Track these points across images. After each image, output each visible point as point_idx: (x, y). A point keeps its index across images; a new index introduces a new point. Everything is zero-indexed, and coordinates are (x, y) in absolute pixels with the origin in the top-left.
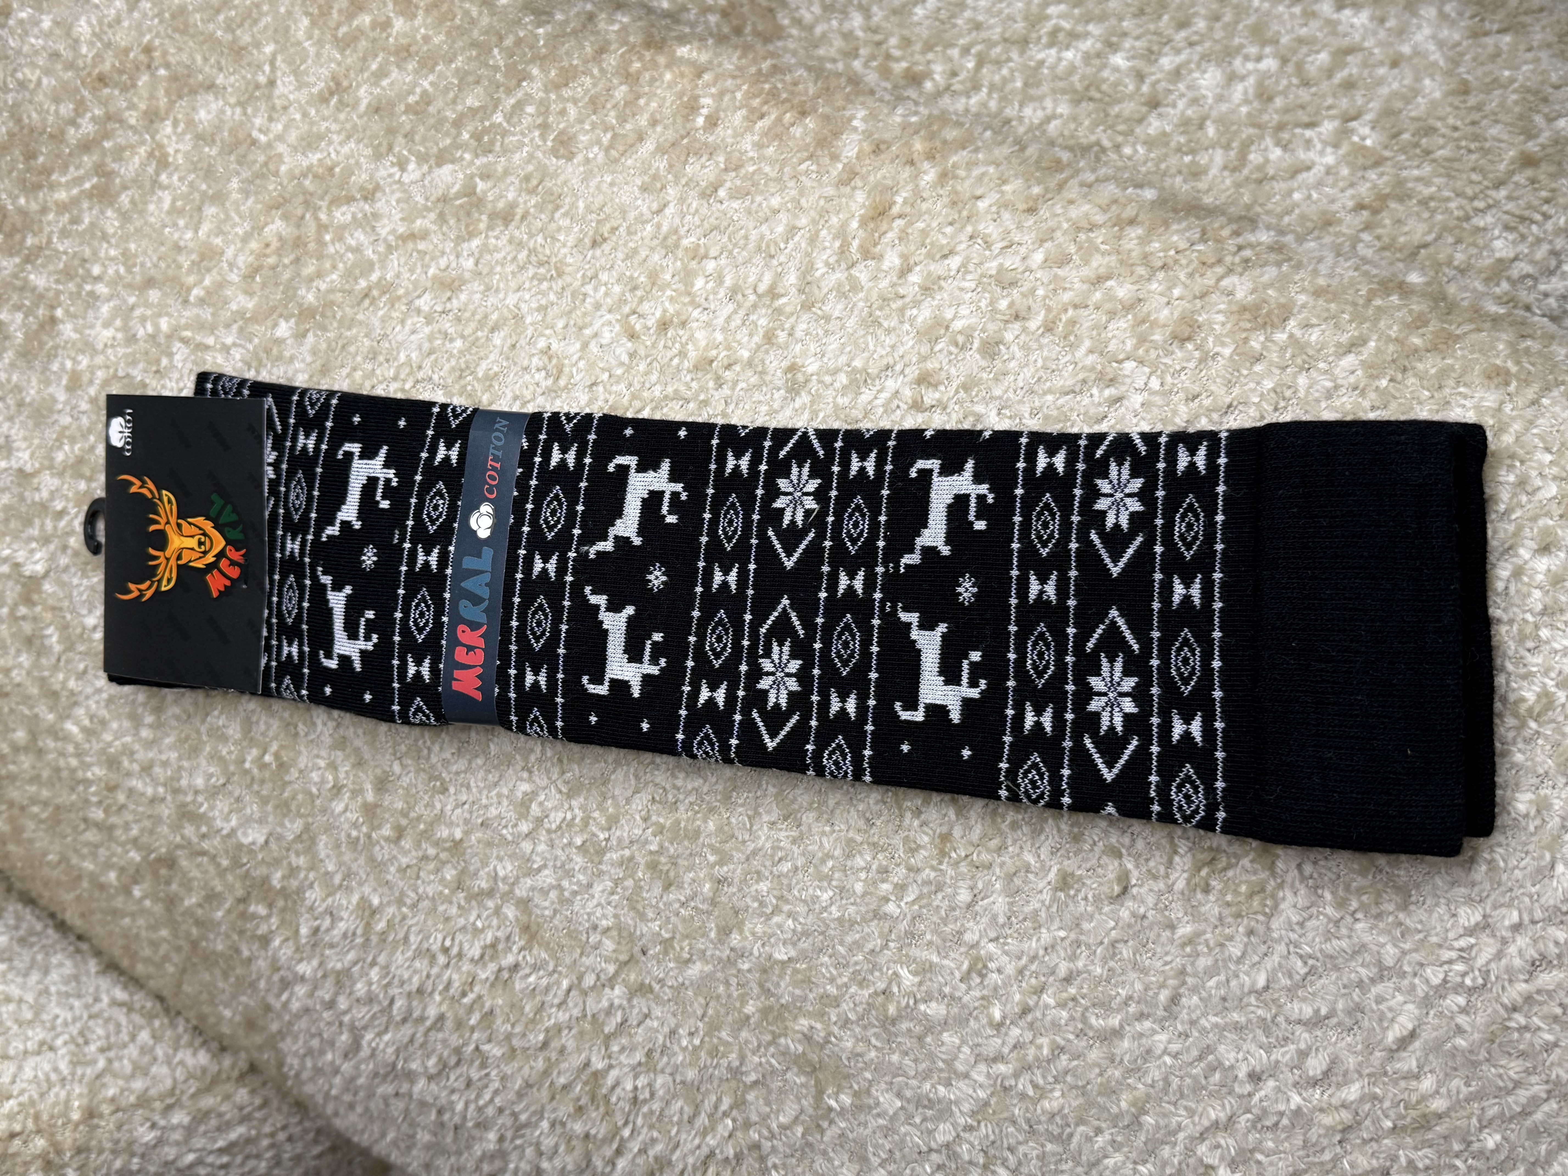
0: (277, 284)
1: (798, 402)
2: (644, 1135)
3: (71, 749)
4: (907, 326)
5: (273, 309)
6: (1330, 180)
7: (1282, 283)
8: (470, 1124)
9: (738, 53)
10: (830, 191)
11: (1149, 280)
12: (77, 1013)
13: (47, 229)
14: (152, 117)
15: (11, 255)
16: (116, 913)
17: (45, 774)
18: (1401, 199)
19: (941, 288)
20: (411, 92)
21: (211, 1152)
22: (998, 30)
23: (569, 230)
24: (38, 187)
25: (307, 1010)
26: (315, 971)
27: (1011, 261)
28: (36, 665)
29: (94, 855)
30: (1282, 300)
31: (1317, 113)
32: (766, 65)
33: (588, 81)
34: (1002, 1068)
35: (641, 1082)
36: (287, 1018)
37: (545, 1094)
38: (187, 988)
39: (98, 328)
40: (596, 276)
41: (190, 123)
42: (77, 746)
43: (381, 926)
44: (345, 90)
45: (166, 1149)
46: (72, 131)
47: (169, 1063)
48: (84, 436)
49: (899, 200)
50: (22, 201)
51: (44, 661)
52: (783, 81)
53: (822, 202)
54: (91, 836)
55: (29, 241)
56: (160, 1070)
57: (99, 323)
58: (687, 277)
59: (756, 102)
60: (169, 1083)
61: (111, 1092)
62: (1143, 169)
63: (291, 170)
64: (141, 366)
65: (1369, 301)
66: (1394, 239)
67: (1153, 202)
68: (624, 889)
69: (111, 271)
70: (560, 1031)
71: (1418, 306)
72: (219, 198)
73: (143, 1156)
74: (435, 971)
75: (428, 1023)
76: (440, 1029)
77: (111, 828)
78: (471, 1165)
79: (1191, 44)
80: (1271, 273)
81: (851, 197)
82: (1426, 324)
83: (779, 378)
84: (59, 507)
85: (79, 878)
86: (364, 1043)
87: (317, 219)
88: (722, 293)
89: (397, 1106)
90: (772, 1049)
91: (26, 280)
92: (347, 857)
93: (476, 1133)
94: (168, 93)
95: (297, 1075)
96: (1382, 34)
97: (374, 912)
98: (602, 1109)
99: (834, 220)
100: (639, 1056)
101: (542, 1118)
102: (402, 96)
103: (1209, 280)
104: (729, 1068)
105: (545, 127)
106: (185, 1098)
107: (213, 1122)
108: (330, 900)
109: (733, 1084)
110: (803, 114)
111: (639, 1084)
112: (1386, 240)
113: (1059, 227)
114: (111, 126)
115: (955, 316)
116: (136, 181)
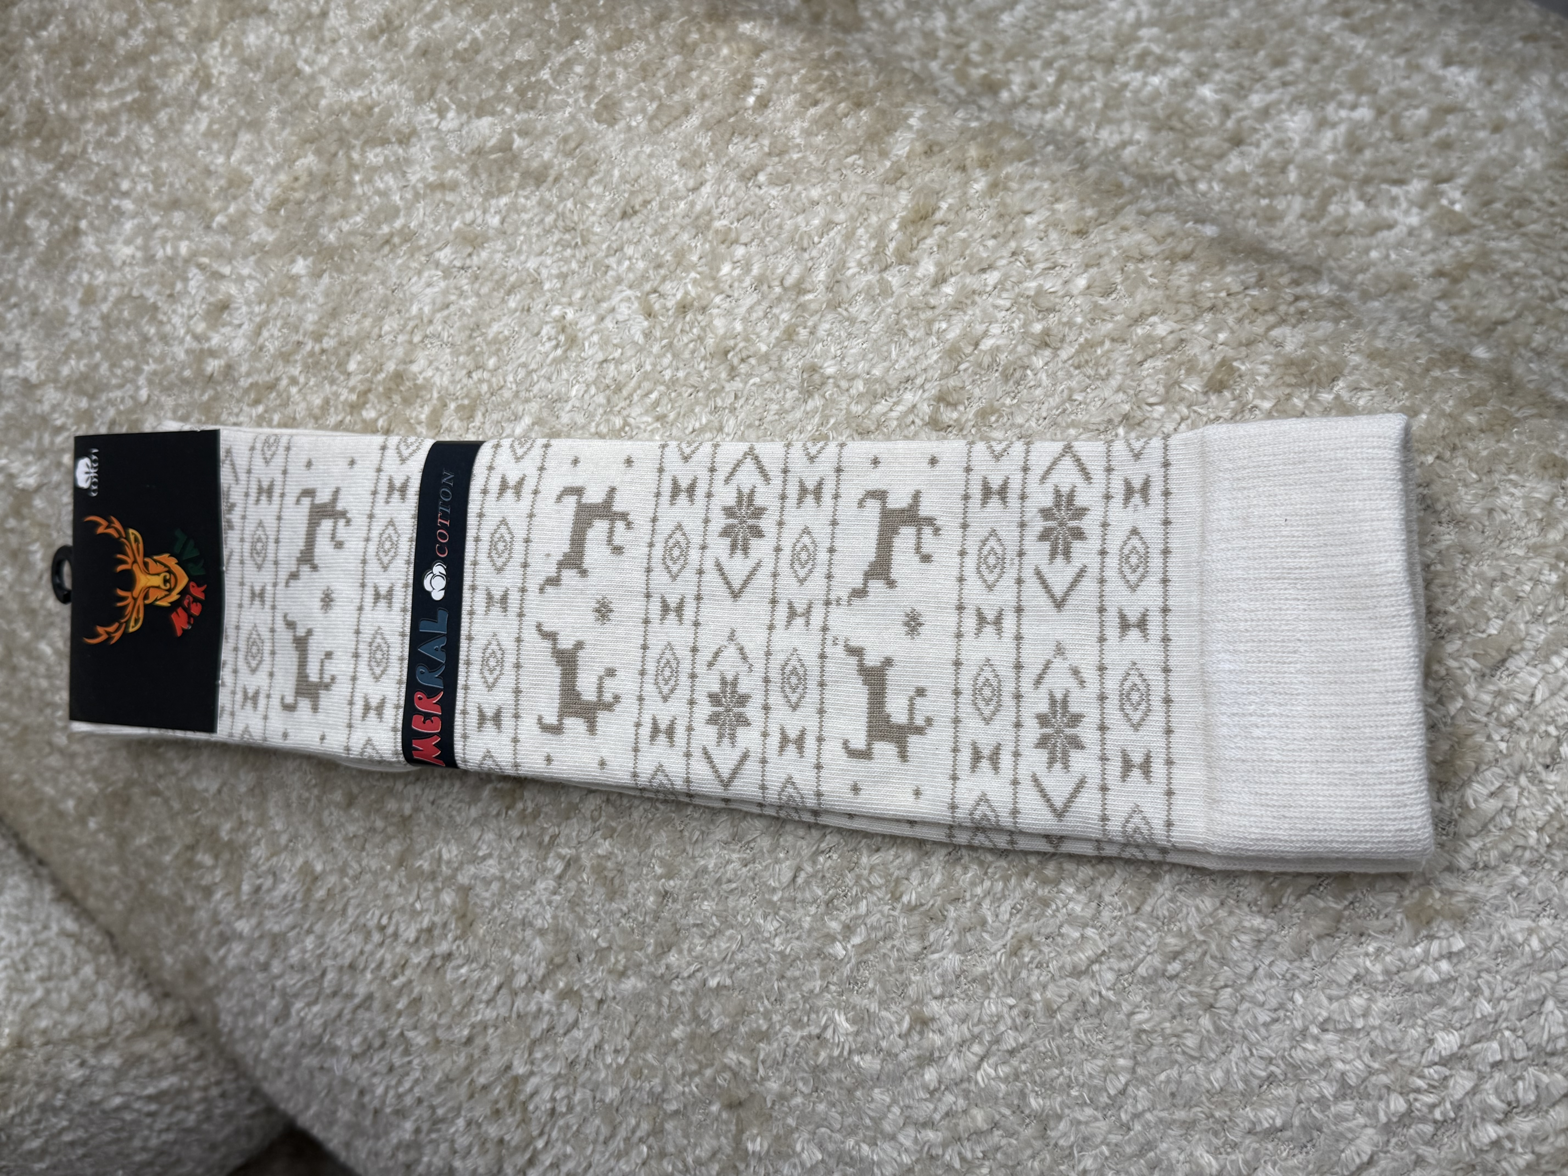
0: (300, 220)
1: (811, 405)
2: (558, 1149)
3: (42, 669)
4: (933, 339)
5: (293, 245)
6: (1412, 241)
7: (1337, 340)
8: (388, 1110)
9: (801, 37)
10: (873, 188)
11: (1195, 319)
12: (24, 937)
13: (84, 138)
14: (202, 36)
15: (46, 160)
16: (74, 843)
17: (17, 692)
18: (1484, 270)
19: (974, 303)
20: (461, 38)
21: (139, 1098)
22: (1085, 47)
23: (600, 198)
24: (81, 94)
25: (242, 969)
26: (253, 929)
27: (1051, 284)
28: (18, 580)
29: (55, 781)
30: (1334, 359)
31: (1408, 169)
32: (829, 52)
33: (642, 47)
34: (930, 1135)
35: (560, 1094)
36: (222, 973)
37: (463, 1091)
38: (132, 928)
39: (119, 245)
40: (620, 249)
41: (238, 46)
42: (49, 668)
43: (321, 894)
44: (396, 29)
45: (93, 1089)
46: (122, 42)
47: (108, 1000)
48: (91, 353)
49: (944, 205)
50: (64, 107)
51: (26, 577)
52: (844, 70)
53: (863, 199)
54: (54, 761)
55: (65, 149)
56: (98, 1008)
57: (120, 239)
58: (714, 260)
59: (812, 88)
60: (104, 1022)
61: (43, 1024)
62: (1216, 208)
63: (330, 105)
64: (156, 287)
65: (1428, 370)
66: (1471, 311)
67: (1212, 240)
68: (568, 890)
69: (139, 188)
70: (485, 1028)
71: (1479, 382)
72: (255, 126)
73: (68, 1093)
74: (369, 948)
75: (357, 1001)
76: (368, 1009)
77: (73, 756)
78: (387, 1151)
79: (1285, 84)
80: (1326, 327)
81: (895, 197)
82: (1485, 402)
83: (794, 378)
84: (58, 423)
85: (40, 802)
86: (293, 1011)
87: (349, 158)
88: (748, 281)
89: (321, 1081)
90: (697, 1080)
91: (56, 187)
92: (296, 818)
93: (393, 1119)
94: (220, 13)
95: (231, 1032)
96: (1488, 96)
97: (316, 879)
98: (518, 1116)
99: (874, 219)
100: (558, 1067)
101: (458, 1115)
102: (450, 42)
103: (1258, 328)
104: (651, 1093)
105: (591, 89)
106: (119, 1040)
107: (145, 1068)
108: (274, 860)
109: (654, 1110)
110: (859, 105)
111: (559, 1095)
112: (1463, 312)
113: (1108, 253)
114: (160, 40)
115: (985, 334)
116: (177, 100)
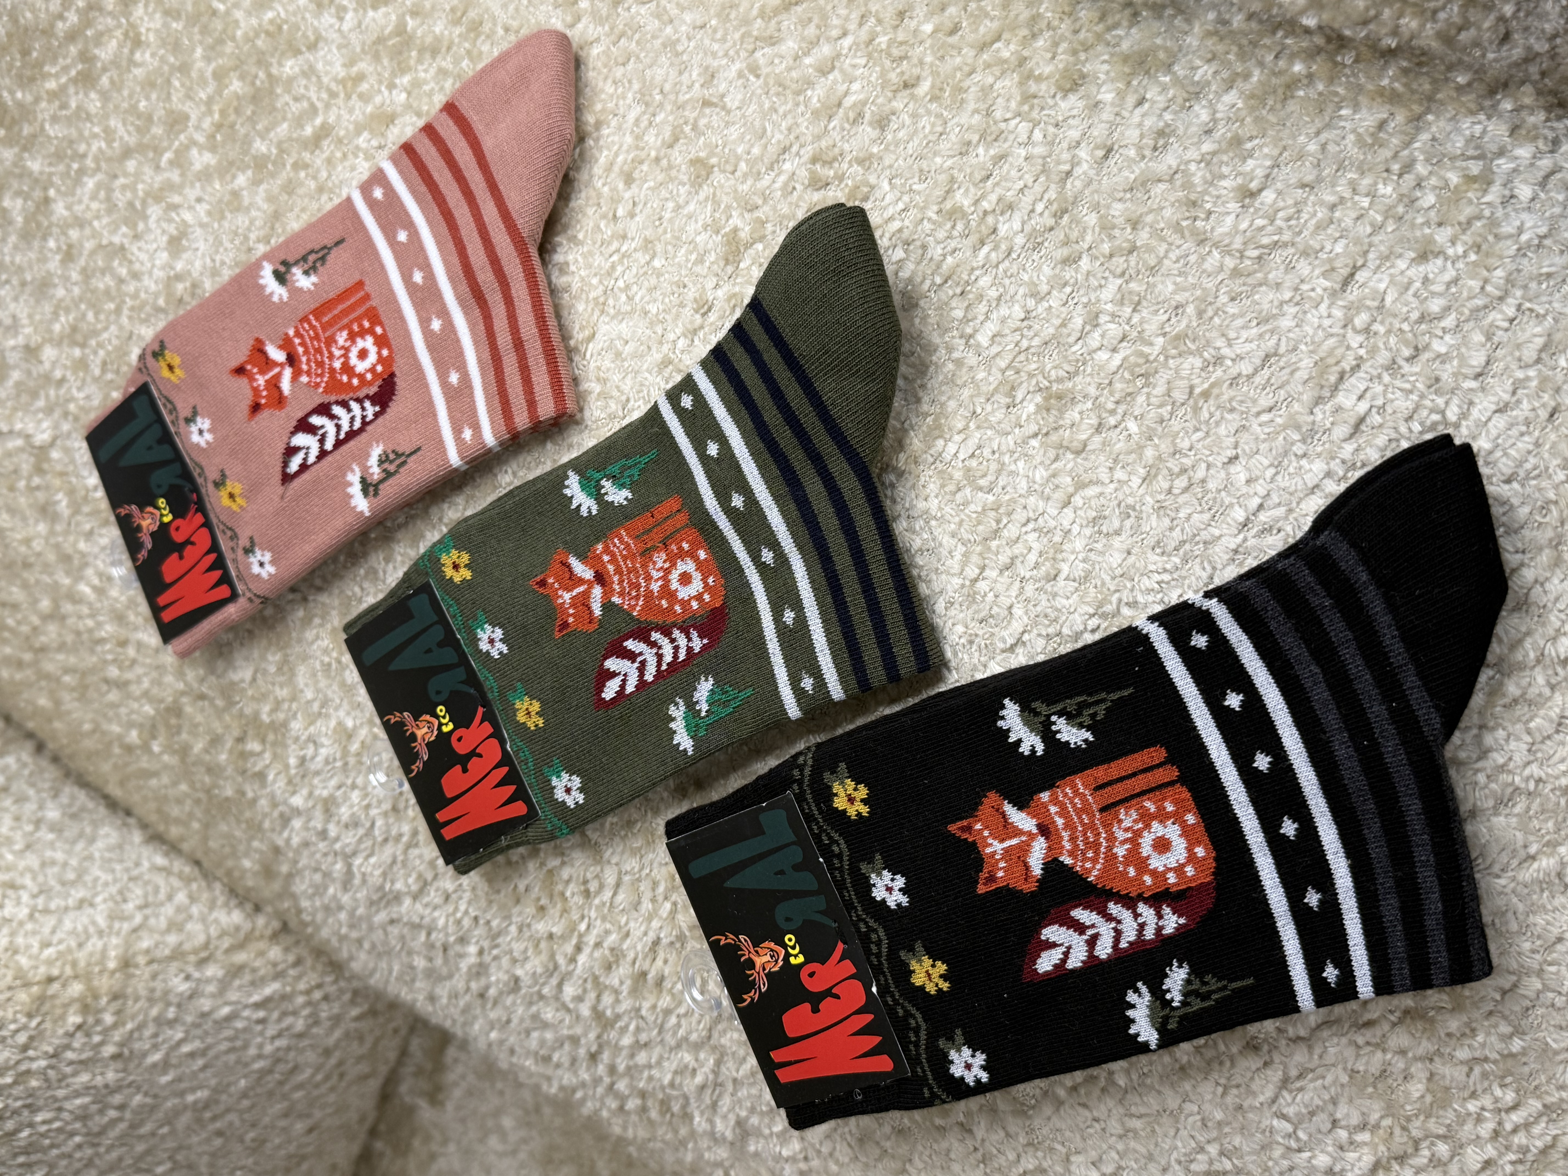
0: (234, 141)
1: (702, 195)
2: (599, 927)
3: (86, 610)
4: (802, 108)
5: (232, 164)
8: (453, 941)
11: (1034, 38)
12: (118, 875)
13: (40, 118)
15: (12, 146)
16: (145, 775)
17: (69, 640)
19: (833, 70)
21: (246, 1006)
24: (32, 80)
25: (306, 844)
26: (307, 801)
27: (901, 35)
28: (52, 533)
29: (118, 716)
35: (591, 874)
36: (291, 855)
37: (510, 898)
38: (212, 844)
42: (90, 605)
43: (355, 747)
45: (202, 1001)
46: (60, 25)
47: (203, 920)
48: (77, 306)
50: (19, 95)
51: (58, 528)
54: (113, 696)
55: (26, 131)
56: (195, 927)
57: (85, 198)
60: (202, 939)
61: (146, 945)
63: (246, 34)
64: (122, 232)
69: (94, 148)
72: (184, 68)
73: (179, 1006)
75: (405, 839)
76: (416, 845)
77: (127, 683)
78: (461, 985)
83: (683, 174)
85: (110, 744)
86: (356, 870)
87: (269, 75)
88: (631, 97)
89: (394, 934)
91: (24, 167)
92: (323, 683)
93: (458, 948)
95: (313, 918)
97: (349, 735)
98: (559, 906)
106: (218, 953)
107: (247, 977)
108: (312, 729)
114: (92, 14)
115: (846, 93)
116: (115, 63)
